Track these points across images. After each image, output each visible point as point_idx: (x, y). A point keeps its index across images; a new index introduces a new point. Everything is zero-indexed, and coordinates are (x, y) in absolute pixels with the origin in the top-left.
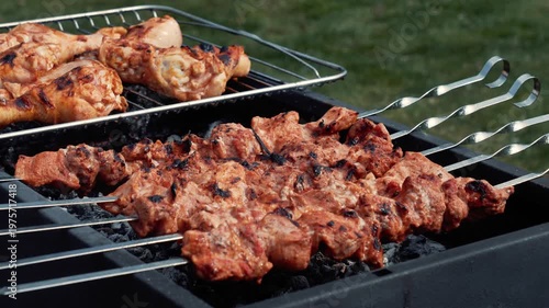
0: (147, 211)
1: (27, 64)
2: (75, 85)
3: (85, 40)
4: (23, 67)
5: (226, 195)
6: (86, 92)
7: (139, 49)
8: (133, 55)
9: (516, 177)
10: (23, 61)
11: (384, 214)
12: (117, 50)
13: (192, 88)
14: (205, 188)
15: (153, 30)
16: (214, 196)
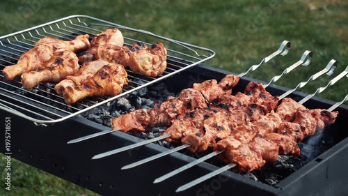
0: (197, 141)
1: (70, 64)
2: (111, 76)
3: (73, 44)
4: (69, 66)
5: (223, 129)
6: (117, 79)
7: (116, 50)
8: (114, 53)
9: (332, 105)
10: (68, 63)
11: (298, 131)
12: (107, 51)
13: (154, 69)
14: (213, 127)
15: (112, 37)
16: (218, 130)
